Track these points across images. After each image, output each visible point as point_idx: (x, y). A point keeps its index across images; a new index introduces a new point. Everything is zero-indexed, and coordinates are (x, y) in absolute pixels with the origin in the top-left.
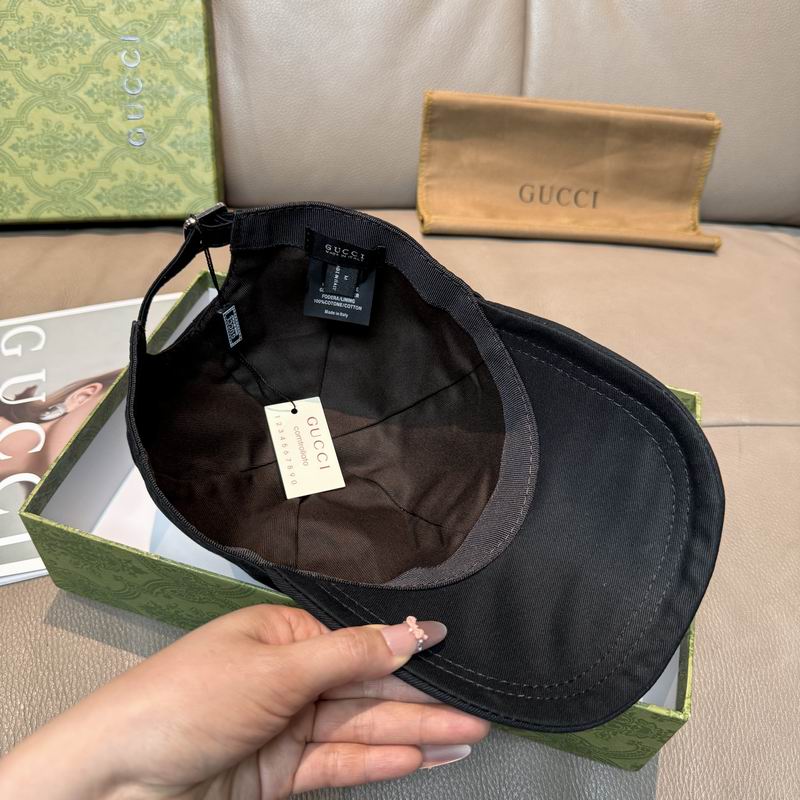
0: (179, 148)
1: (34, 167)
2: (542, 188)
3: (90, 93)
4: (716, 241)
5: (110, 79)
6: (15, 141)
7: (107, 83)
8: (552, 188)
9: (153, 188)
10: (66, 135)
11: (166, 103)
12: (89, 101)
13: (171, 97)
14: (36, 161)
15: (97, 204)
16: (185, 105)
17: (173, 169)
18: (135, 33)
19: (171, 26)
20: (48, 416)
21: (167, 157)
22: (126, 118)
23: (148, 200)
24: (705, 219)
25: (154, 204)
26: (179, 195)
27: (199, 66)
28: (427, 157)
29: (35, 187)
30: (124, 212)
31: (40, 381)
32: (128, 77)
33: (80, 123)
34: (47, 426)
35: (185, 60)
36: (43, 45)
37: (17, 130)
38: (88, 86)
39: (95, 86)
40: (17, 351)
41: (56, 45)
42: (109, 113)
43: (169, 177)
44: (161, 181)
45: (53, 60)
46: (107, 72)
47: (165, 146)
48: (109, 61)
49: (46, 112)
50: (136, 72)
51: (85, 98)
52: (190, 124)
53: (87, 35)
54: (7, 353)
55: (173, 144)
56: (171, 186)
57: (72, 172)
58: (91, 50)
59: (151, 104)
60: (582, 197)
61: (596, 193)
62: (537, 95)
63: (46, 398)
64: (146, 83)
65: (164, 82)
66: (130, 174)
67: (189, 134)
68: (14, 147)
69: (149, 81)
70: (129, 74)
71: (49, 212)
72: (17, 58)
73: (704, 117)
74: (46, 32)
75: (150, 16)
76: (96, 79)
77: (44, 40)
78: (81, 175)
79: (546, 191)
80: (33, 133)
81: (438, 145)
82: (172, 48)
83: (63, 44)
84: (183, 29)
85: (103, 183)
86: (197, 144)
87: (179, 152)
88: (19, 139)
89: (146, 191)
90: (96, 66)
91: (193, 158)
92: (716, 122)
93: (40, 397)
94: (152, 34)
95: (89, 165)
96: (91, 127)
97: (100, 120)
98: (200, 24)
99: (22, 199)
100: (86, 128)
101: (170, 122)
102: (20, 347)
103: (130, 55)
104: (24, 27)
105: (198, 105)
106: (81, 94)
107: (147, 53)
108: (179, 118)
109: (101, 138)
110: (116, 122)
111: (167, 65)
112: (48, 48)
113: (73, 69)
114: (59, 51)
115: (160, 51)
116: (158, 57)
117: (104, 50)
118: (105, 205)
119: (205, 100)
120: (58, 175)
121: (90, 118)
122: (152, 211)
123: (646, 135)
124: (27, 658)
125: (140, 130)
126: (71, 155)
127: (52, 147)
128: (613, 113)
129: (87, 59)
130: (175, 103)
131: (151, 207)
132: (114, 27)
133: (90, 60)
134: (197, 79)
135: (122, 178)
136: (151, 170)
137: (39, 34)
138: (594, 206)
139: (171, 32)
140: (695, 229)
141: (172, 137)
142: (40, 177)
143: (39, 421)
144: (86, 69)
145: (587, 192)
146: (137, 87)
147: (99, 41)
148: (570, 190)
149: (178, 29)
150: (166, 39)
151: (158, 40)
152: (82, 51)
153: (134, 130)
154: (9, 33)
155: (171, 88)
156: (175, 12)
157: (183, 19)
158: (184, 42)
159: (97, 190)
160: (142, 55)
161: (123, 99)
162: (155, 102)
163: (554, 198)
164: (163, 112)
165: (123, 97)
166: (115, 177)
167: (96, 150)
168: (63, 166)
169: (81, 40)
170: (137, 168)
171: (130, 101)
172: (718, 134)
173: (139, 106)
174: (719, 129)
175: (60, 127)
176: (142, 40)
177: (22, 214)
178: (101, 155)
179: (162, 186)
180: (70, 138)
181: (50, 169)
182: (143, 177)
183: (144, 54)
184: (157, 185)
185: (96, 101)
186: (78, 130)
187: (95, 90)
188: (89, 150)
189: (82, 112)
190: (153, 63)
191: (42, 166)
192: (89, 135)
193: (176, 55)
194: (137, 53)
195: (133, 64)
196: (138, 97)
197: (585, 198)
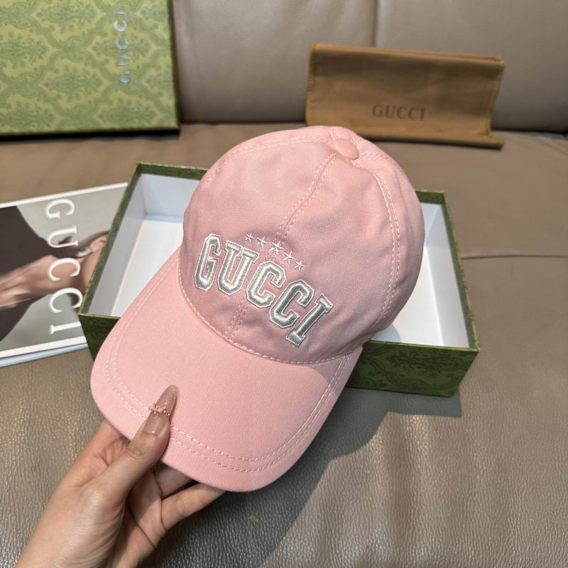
0: (153, 84)
1: (59, 97)
2: (388, 107)
3: (94, 48)
4: (500, 142)
5: (107, 39)
6: (47, 80)
7: (105, 42)
8: (394, 107)
9: (136, 110)
10: (80, 76)
11: (143, 55)
12: (94, 54)
13: (147, 50)
14: (61, 93)
15: (100, 121)
16: (156, 55)
17: (149, 97)
18: (123, 9)
19: (147, 4)
20: (81, 254)
21: (144, 90)
22: (117, 65)
23: (133, 118)
24: (495, 128)
25: (136, 121)
26: (152, 114)
27: (165, 29)
28: (312, 88)
29: (60, 110)
30: (117, 126)
31: (73, 233)
32: (119, 38)
33: (89, 69)
34: (81, 260)
35: (156, 26)
36: (64, 18)
37: (48, 73)
38: (94, 43)
39: (98, 44)
40: (57, 215)
41: (72, 17)
42: (107, 62)
43: (146, 103)
44: (141, 105)
45: (71, 28)
47: (143, 82)
48: (107, 28)
49: (66, 61)
50: (124, 34)
51: (92, 52)
52: (159, 68)
53: (92, 11)
54: (51, 216)
55: (148, 81)
56: (147, 108)
57: (83, 100)
58: (95, 21)
59: (134, 55)
61: (423, 111)
62: (385, 46)
63: (79, 243)
64: (131, 42)
65: (142, 41)
66: (121, 101)
67: (159, 75)
68: (46, 84)
69: (133, 40)
70: (119, 36)
71: (69, 126)
72: (47, 26)
73: (495, 59)
74: (66, 9)
76: (98, 39)
77: (65, 14)
78: (90, 102)
79: (391, 109)
80: (58, 75)
81: (320, 80)
82: (147, 18)
83: (77, 17)
84: (154, 6)
85: (104, 107)
86: (164, 81)
87: (152, 87)
88: (49, 79)
89: (132, 113)
90: (99, 30)
91: (161, 91)
92: (501, 63)
93: (74, 243)
94: (134, 9)
95: (95, 95)
96: (97, 71)
97: (101, 66)
98: (165, 3)
99: (52, 118)
100: (92, 71)
101: (146, 67)
102: (59, 213)
103: (120, 24)
104: (52, 5)
105: (165, 55)
106: (89, 49)
107: (131, 22)
108: (153, 64)
109: (102, 78)
110: (111, 67)
111: (143, 29)
112: (67, 19)
113: (83, 33)
114: (75, 22)
115: (139, 21)
116: (138, 24)
117: (103, 20)
118: (105, 122)
119: (168, 52)
120: (75, 102)
121: (95, 65)
122: (135, 124)
123: (454, 72)
124: (79, 392)
125: (127, 73)
126: (83, 89)
127: (71, 84)
128: (433, 57)
129: (92, 26)
130: (149, 54)
131: (135, 123)
132: (109, 5)
133: (94, 27)
134: (164, 39)
135: (116, 104)
136: (134, 99)
137: (61, 11)
138: (422, 118)
139: (146, 8)
140: (487, 133)
141: (148, 76)
142: (63, 103)
143: (75, 257)
144: (92, 33)
145: (417, 110)
146: (125, 44)
147: (100, 14)
148: (405, 109)
149: (151, 5)
150: (143, 12)
151: (138, 14)
152: (89, 21)
153: (124, 72)
154: (42, 10)
155: (147, 44)
158: (155, 14)
159: (100, 111)
160: (128, 23)
161: (116, 52)
162: (137, 55)
163: (396, 114)
164: (142, 60)
165: (115, 51)
166: (111, 103)
167: (98, 85)
168: (78, 97)
169: (88, 13)
170: (126, 97)
171: (121, 54)
172: (502, 71)
173: (126, 57)
174: (503, 68)
175: (75, 71)
176: (128, 13)
177: (52, 128)
178: (102, 89)
179: (141, 109)
180: (82, 78)
181: (70, 99)
182: (129, 102)
183: (129, 23)
184: (138, 108)
185: (99, 54)
186: (88, 73)
187: (98, 47)
188: (94, 85)
189: (90, 61)
190: (135, 29)
191: (64, 96)
192: (94, 76)
193: (150, 23)
194: (124, 22)
195: (122, 30)
196: (126, 51)
197: (416, 114)
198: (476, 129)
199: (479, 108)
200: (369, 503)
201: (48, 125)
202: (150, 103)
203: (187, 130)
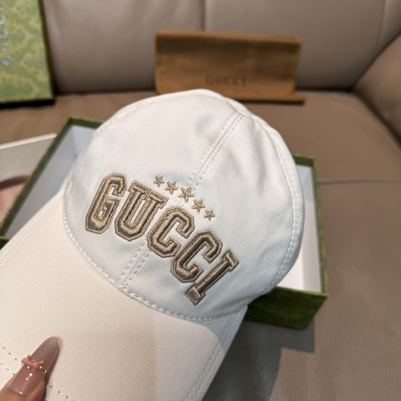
0: (30, 65)
4: (303, 98)
11: (21, 42)
13: (23, 39)
16: (31, 42)
17: (27, 75)
21: (23, 70)
23: (15, 93)
24: (299, 88)
25: (18, 94)
26: (31, 89)
27: (36, 22)
28: (159, 63)
30: (2, 99)
35: (29, 19)
43: (25, 80)
44: (21, 82)
47: (22, 64)
52: (34, 52)
55: (26, 63)
56: (27, 85)
59: (13, 43)
61: (244, 79)
62: (212, 30)
64: (9, 32)
65: (19, 31)
66: (4, 80)
67: (34, 58)
69: (11, 31)
73: (293, 39)
81: (164, 58)
82: (22, 13)
84: (27, 3)
86: (39, 62)
87: (30, 67)
91: (37, 70)
92: (299, 39)
94: (11, 6)
101: (24, 51)
105: (38, 42)
107: (9, 16)
108: (29, 49)
111: (19, 22)
115: (15, 15)
116: (14, 18)
119: (41, 40)
122: (17, 97)
134: (36, 29)
136: (15, 78)
138: (244, 85)
139: (20, 5)
140: (292, 94)
141: (25, 59)
145: (240, 78)
148: (231, 78)
149: (25, 3)
150: (18, 9)
151: (14, 10)
155: (23, 34)
158: (28, 9)
162: (15, 42)
163: (224, 82)
164: (20, 46)
170: (8, 76)
172: (300, 47)
174: (301, 45)
176: (5, 9)
179: (22, 85)
182: (11, 81)
183: (7, 17)
184: (19, 85)
190: (12, 21)
193: (24, 16)
197: (239, 81)
198: (284, 90)
199: (285, 75)
202: (28, 80)
203: (61, 100)
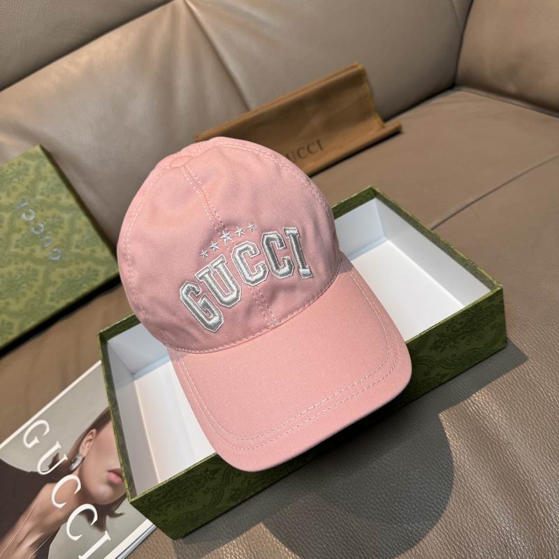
0: (82, 247)
1: (8, 304)
3: (17, 246)
4: (397, 125)
5: (23, 232)
7: (23, 236)
8: (293, 153)
9: (80, 277)
10: (16, 276)
11: (61, 228)
12: (18, 250)
13: (62, 222)
14: (8, 300)
15: (53, 304)
16: (72, 222)
17: (85, 260)
18: (24, 201)
19: (41, 185)
20: (74, 466)
21: (78, 256)
22: (43, 248)
23: (80, 285)
24: (386, 119)
25: (85, 285)
27: (68, 197)
29: (14, 315)
30: (70, 299)
32: (34, 226)
34: (77, 472)
35: (58, 199)
38: (14, 242)
39: (18, 241)
42: (33, 251)
43: (85, 266)
44: (82, 270)
46: (20, 230)
47: (73, 250)
48: (18, 224)
50: (35, 220)
51: (16, 250)
52: (80, 231)
55: (77, 247)
56: (89, 269)
57: (30, 295)
58: (5, 224)
59: (54, 232)
60: (312, 148)
61: (318, 142)
64: (45, 223)
65: (54, 217)
66: (62, 276)
67: (83, 237)
69: (46, 221)
70: (32, 224)
71: (29, 323)
73: (352, 68)
75: (27, 187)
76: (16, 237)
78: (36, 293)
82: (48, 196)
84: (48, 184)
85: (51, 290)
86: (90, 239)
87: (83, 249)
89: (78, 281)
90: (13, 230)
91: (93, 248)
92: (360, 67)
94: (33, 196)
95: (37, 285)
96: (28, 263)
97: (30, 257)
98: (55, 175)
99: (10, 325)
100: (24, 266)
101: (69, 236)
103: (28, 214)
105: (79, 218)
107: (36, 207)
108: (73, 230)
109: (36, 267)
110: (39, 253)
111: (50, 207)
115: (43, 202)
116: (43, 206)
117: (12, 219)
118: (58, 302)
119: (81, 214)
120: (23, 300)
121: (24, 259)
122: (86, 289)
123: (325, 95)
125: (55, 250)
126: (25, 285)
127: (12, 287)
128: (301, 94)
129: (5, 229)
130: (66, 226)
131: (84, 288)
132: (11, 204)
133: (7, 229)
134: (71, 205)
135: (59, 281)
136: (73, 268)
138: (321, 148)
139: (43, 189)
140: (383, 127)
141: (74, 243)
142: (14, 307)
144: (8, 235)
145: (313, 144)
146: (41, 228)
147: (7, 216)
148: (303, 148)
149: (46, 184)
150: (42, 194)
151: (39, 197)
153: (52, 252)
155: (59, 218)
156: (39, 177)
157: (45, 179)
158: (52, 189)
159: (49, 296)
161: (37, 239)
162: (55, 231)
163: (298, 157)
164: (62, 233)
165: (35, 239)
166: (55, 283)
167: (36, 275)
168: (24, 294)
170: (65, 271)
171: (42, 237)
173: (47, 237)
175: (10, 274)
176: (30, 202)
177: (15, 333)
178: (40, 276)
179: (84, 273)
180: (19, 276)
181: (18, 300)
182: (71, 274)
183: (35, 209)
184: (81, 274)
185: (23, 249)
186: (21, 270)
187: (19, 243)
188: (33, 277)
189: (18, 259)
190: (42, 211)
191: (11, 300)
192: (28, 269)
193: (52, 198)
194: (31, 210)
195: (32, 218)
196: (45, 233)
197: (314, 148)
198: (372, 129)
200: (481, 502)
201: (11, 333)
202: (89, 264)
